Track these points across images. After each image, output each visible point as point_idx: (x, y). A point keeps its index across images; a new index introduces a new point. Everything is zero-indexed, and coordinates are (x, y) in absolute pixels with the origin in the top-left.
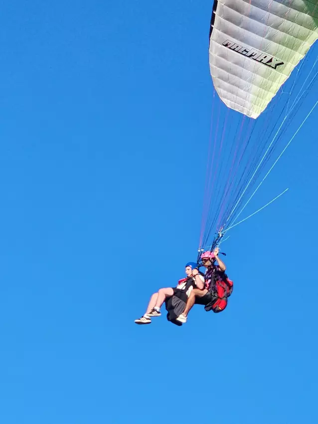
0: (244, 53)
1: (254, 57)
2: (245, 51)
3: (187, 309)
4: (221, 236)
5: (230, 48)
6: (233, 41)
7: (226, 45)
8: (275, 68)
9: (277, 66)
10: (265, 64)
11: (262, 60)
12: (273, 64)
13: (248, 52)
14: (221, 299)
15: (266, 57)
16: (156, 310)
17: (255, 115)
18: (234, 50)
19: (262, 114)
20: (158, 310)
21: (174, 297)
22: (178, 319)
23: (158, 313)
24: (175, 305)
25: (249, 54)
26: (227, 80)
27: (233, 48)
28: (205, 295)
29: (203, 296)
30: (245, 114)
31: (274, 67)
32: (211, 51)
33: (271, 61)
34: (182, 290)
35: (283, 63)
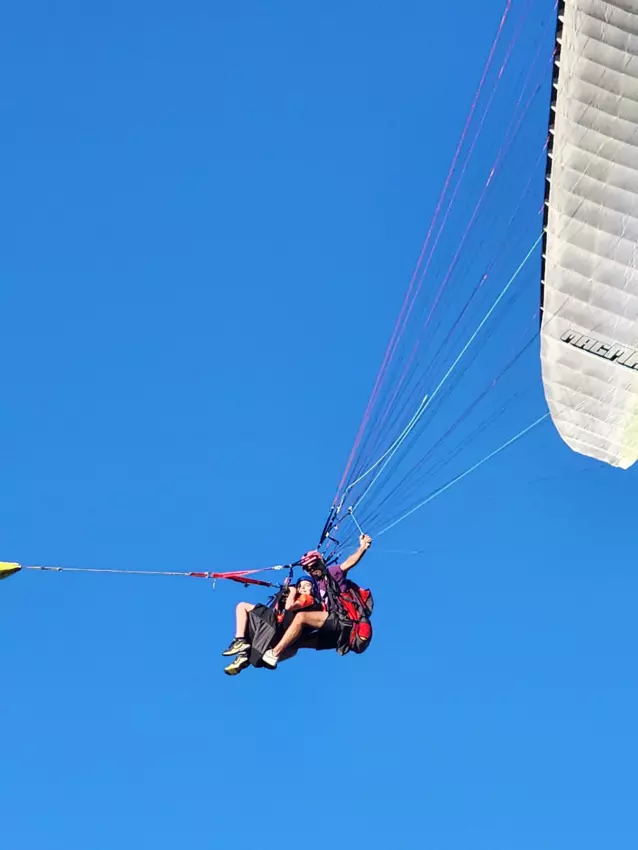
0: (602, 352)
2: (602, 348)
5: (574, 345)
6: (579, 331)
7: (568, 341)
13: (607, 350)
18: (582, 348)
25: (610, 355)
27: (580, 344)
32: (545, 355)
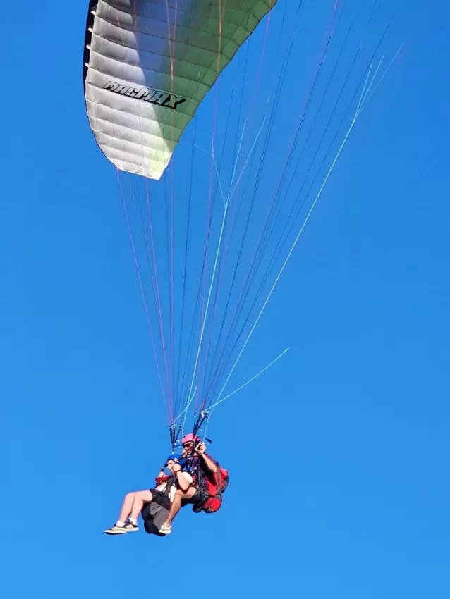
0: (133, 94)
1: (146, 99)
3: (170, 517)
4: (203, 416)
5: (113, 91)
6: (116, 81)
7: (108, 89)
8: (175, 108)
9: (178, 105)
10: (161, 105)
11: (158, 100)
12: (172, 103)
13: (137, 93)
14: (213, 497)
15: (162, 95)
16: (131, 523)
17: (157, 175)
18: (119, 93)
19: (165, 171)
20: (134, 523)
21: (153, 503)
22: (160, 531)
23: (135, 526)
24: (154, 513)
25: (139, 96)
26: (113, 133)
27: (117, 90)
28: (194, 496)
29: (190, 497)
30: (144, 175)
31: (173, 106)
33: (168, 99)
34: (163, 493)
35: (184, 100)
